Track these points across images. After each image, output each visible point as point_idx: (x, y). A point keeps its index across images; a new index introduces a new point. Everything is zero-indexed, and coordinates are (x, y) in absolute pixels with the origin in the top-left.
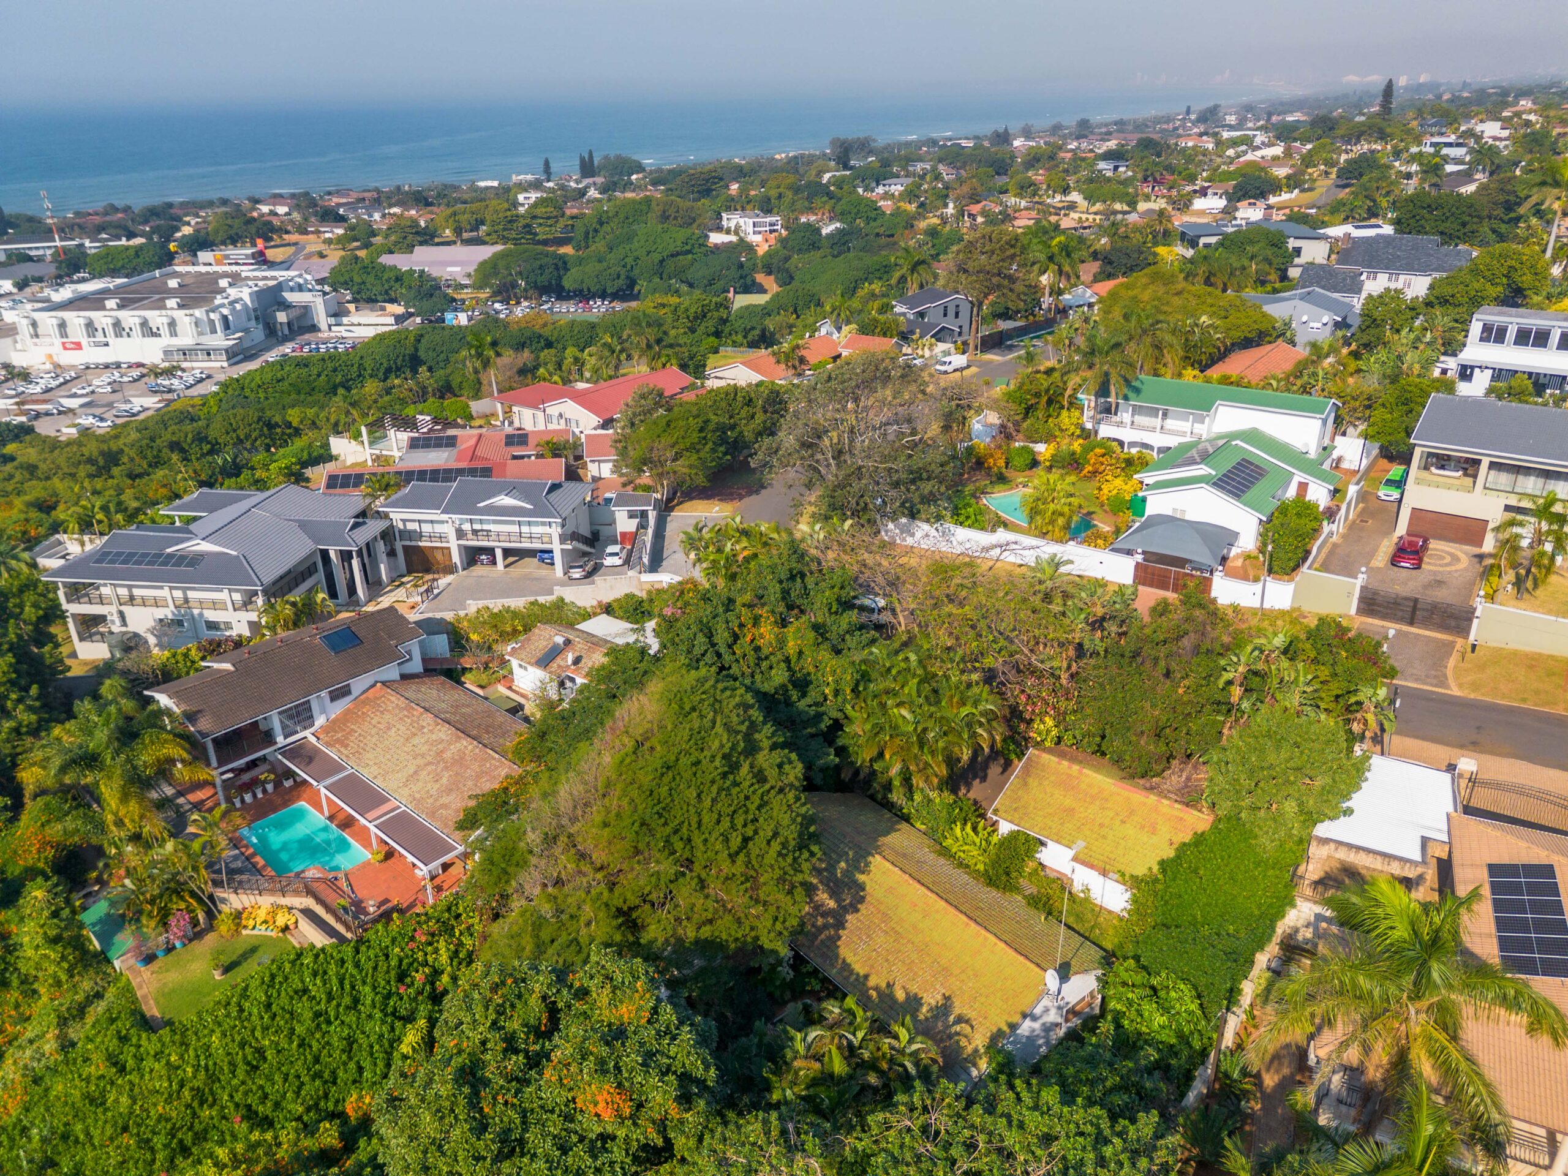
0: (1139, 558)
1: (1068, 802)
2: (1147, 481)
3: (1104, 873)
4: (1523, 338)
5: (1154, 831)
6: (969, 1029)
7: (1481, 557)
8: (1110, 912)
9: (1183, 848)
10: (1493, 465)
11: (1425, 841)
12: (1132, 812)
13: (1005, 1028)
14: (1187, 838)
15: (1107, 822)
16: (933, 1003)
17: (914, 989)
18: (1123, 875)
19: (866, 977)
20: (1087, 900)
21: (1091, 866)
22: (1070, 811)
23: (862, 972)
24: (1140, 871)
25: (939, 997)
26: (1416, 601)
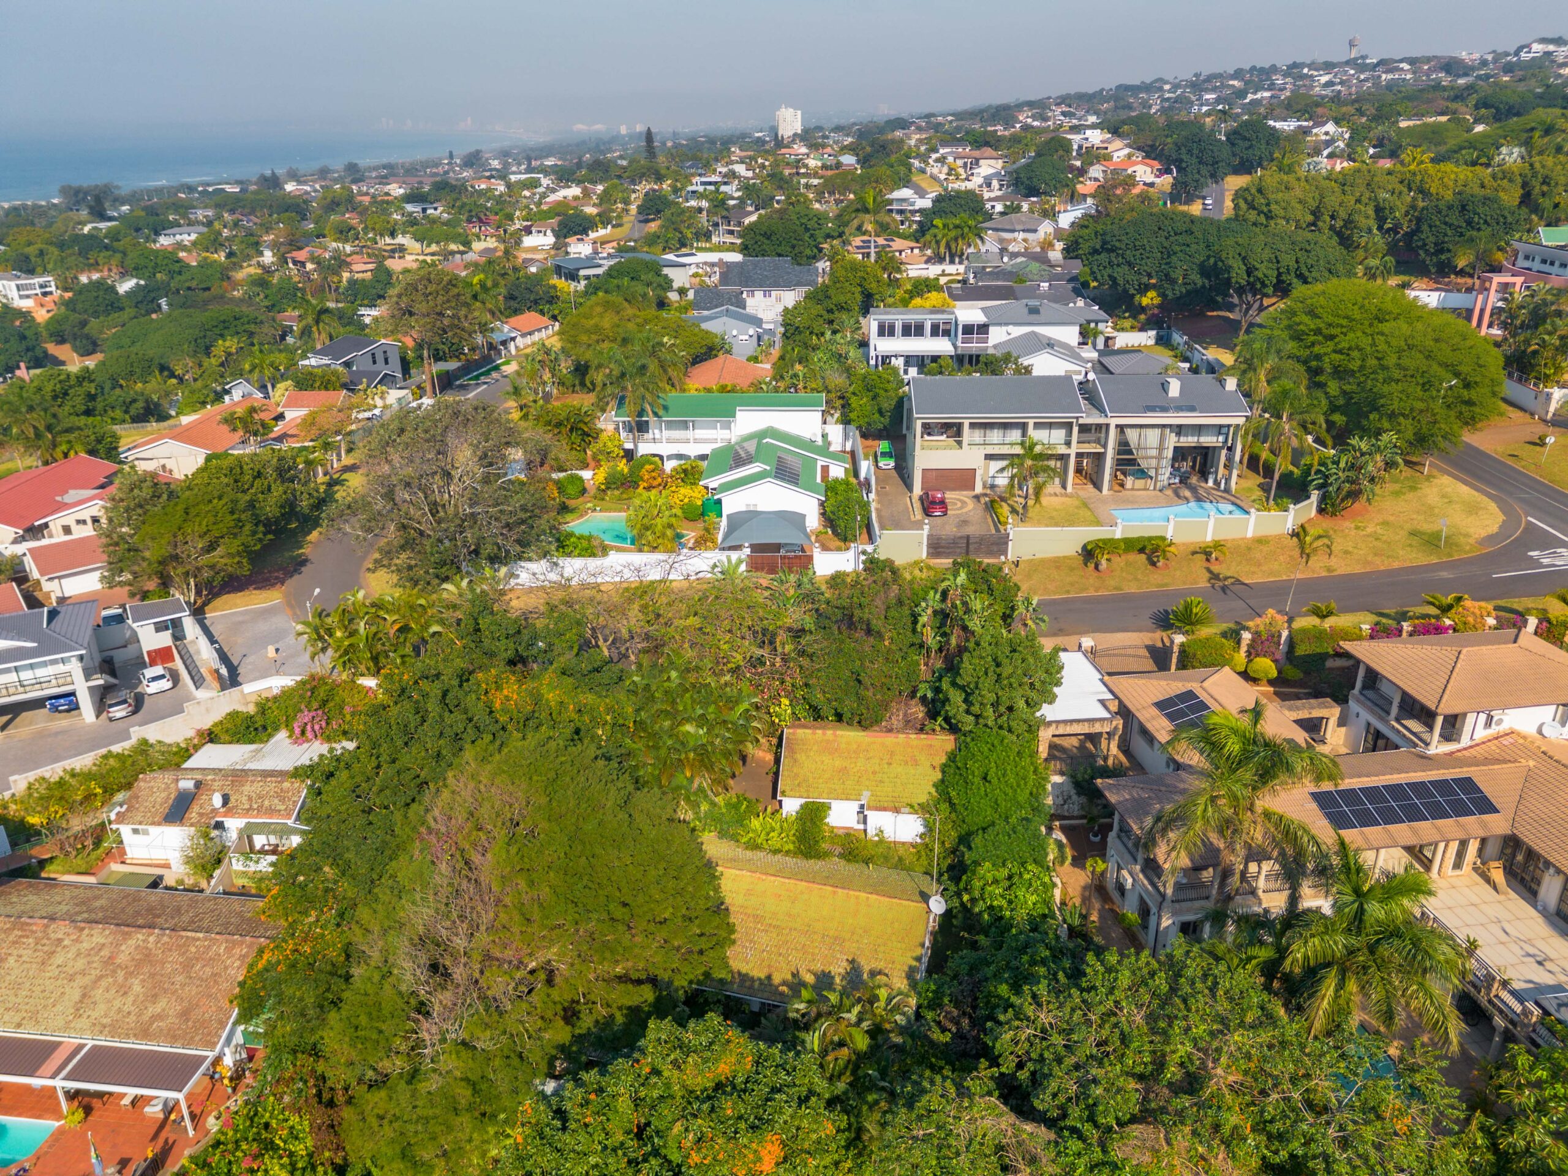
0: (748, 551)
1: (838, 763)
2: (712, 485)
3: (897, 811)
4: (907, 331)
5: (916, 763)
6: (885, 978)
7: (977, 497)
8: (903, 843)
9: (944, 769)
10: (973, 426)
11: (1102, 702)
12: (892, 754)
13: (914, 963)
14: (944, 759)
15: (877, 768)
16: (842, 971)
17: (818, 967)
18: (912, 806)
19: (769, 977)
20: (881, 841)
21: (885, 809)
22: (844, 770)
23: (763, 976)
24: (923, 798)
25: (845, 964)
26: (968, 537)
